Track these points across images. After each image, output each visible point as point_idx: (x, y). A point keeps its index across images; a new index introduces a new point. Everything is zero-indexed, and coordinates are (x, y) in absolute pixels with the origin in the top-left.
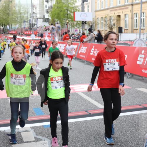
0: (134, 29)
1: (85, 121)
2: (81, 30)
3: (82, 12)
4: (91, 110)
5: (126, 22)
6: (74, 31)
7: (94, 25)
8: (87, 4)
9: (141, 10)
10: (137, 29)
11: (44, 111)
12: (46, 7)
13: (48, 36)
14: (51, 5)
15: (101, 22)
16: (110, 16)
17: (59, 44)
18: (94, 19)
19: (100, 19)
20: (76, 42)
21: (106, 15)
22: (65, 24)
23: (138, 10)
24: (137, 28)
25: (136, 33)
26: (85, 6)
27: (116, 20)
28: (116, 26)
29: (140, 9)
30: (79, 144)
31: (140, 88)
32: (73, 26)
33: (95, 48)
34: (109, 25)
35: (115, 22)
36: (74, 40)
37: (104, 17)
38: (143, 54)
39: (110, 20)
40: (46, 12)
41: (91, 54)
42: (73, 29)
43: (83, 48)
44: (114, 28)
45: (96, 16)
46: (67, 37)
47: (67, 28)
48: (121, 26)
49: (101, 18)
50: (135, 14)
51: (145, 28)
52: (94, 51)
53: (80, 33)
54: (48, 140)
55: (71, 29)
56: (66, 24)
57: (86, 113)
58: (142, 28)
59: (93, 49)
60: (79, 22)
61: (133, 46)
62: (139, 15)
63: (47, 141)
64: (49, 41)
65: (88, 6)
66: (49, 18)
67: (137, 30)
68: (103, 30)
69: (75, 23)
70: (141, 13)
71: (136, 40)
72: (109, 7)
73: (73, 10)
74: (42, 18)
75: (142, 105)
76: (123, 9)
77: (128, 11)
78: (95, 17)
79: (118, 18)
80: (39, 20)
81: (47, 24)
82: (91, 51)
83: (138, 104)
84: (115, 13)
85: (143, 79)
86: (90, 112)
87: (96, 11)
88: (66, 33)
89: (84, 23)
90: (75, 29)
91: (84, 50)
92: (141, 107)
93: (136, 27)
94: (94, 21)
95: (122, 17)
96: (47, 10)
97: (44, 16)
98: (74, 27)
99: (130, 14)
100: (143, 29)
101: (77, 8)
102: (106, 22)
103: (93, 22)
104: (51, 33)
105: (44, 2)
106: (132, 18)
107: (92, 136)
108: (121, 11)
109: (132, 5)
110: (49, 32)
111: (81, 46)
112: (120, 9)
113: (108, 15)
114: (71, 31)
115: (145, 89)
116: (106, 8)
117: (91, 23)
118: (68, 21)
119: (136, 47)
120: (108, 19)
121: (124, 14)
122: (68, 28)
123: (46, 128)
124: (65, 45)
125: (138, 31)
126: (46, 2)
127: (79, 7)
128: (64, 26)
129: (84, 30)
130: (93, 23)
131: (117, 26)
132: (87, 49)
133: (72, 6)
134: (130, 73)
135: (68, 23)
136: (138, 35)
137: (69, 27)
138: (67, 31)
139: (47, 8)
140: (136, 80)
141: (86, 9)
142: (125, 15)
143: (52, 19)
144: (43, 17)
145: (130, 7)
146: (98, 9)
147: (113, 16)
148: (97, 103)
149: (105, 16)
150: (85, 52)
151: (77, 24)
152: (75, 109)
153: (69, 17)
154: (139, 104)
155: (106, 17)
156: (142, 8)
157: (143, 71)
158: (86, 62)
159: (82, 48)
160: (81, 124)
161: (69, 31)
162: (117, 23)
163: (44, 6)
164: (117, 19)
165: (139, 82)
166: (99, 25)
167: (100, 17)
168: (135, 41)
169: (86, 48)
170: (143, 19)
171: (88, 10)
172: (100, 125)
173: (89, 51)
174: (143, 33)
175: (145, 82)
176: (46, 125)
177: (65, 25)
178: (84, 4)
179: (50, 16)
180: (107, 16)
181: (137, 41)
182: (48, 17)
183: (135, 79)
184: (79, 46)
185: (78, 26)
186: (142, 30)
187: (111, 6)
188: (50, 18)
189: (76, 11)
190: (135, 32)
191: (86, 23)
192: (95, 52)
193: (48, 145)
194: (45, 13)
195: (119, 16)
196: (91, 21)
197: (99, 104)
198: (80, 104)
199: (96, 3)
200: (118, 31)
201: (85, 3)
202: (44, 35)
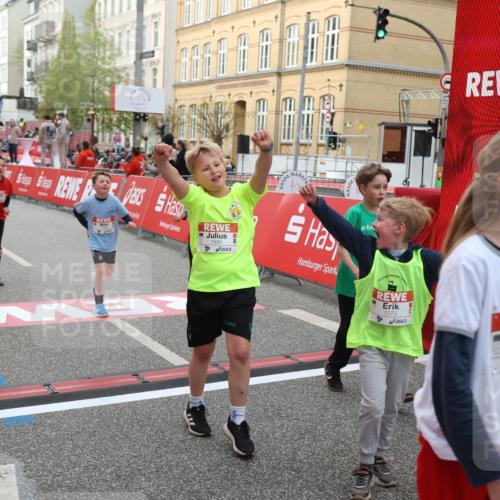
0: (282, 144)
1: (130, 404)
2: (131, 137)
3: (136, 88)
4: (150, 370)
5: (260, 120)
6: (110, 140)
7: (171, 126)
8: (152, 63)
9: (302, 92)
10: (291, 144)
11: (8, 376)
12: (29, 64)
13: (31, 153)
14: (44, 58)
15: (189, 117)
16: (217, 104)
17: (62, 178)
18: (170, 108)
19: (187, 109)
20: (115, 172)
21: (204, 98)
22: (85, 118)
23: (295, 91)
24: (291, 141)
25: (287, 154)
26: (144, 68)
27: (232, 116)
28: (231, 132)
29: (298, 88)
30: (109, 471)
31: (289, 308)
32: (108, 127)
33: (168, 193)
34: (214, 127)
35: (228, 119)
36: (110, 167)
37: (199, 103)
38: (301, 215)
39: (216, 113)
40: (29, 80)
41: (158, 209)
42: (107, 135)
43: (133, 192)
44: (226, 136)
45: (176, 100)
46: (89, 158)
47: (89, 131)
48: (247, 133)
49: (191, 106)
50: (285, 100)
51: (311, 141)
52: (166, 201)
53: (128, 146)
54: (17, 462)
55: (100, 134)
56: (89, 120)
57: (135, 379)
58: (302, 141)
59: (163, 196)
60: (125, 115)
61: (278, 190)
62: (297, 104)
63: (12, 466)
64: (33, 165)
65: (155, 70)
66: (36, 99)
67: (290, 147)
68: (194, 142)
69: (115, 118)
70: (303, 99)
71: (285, 175)
72: (214, 77)
73: (111, 77)
74: (17, 98)
75: (292, 356)
76: (254, 84)
77: (265, 91)
78: (173, 102)
79: (240, 111)
80: (5, 101)
81: (29, 116)
82: (156, 200)
83: (282, 355)
84: (229, 95)
85: (300, 284)
86: (147, 378)
87: (176, 86)
88: (86, 145)
89: (140, 118)
90: (114, 136)
91: (137, 198)
92: (288, 361)
93: (289, 137)
94: (169, 113)
95: (250, 107)
96: (32, 73)
97: (22, 91)
98: (111, 129)
99: (271, 101)
100: (305, 145)
101: (123, 75)
102: (204, 118)
103: (169, 116)
104: (41, 142)
105: (22, 48)
106: (278, 112)
107: (148, 447)
108: (247, 90)
109: (279, 74)
110: (37, 139)
111: (127, 187)
112: (244, 85)
113: (210, 100)
114: (103, 140)
115: (303, 312)
116: (207, 78)
117: (162, 120)
118: (95, 110)
119: (283, 195)
120: (211, 109)
121: (255, 98)
122: (93, 131)
123: (12, 428)
124: (80, 180)
125: (292, 149)
126: (28, 49)
127: (128, 71)
128: (81, 125)
129: (138, 138)
130: (168, 120)
131: (234, 133)
132: (145, 195)
133: (107, 67)
134: (266, 268)
135: (93, 115)
136: (291, 162)
137: (95, 129)
138: (88, 139)
139: (33, 69)
140: (279, 287)
141: (148, 78)
142: (259, 101)
143: (46, 100)
144: (18, 95)
145: (273, 80)
146: (183, 81)
147: (226, 103)
148: (168, 351)
149: (201, 102)
150: (139, 204)
151: (119, 121)
152: (102, 368)
153: (98, 97)
154: (285, 352)
155: (205, 105)
156: (305, 86)
157: (302, 262)
158: (143, 231)
159: (131, 190)
160: (117, 411)
161: (95, 140)
162: (235, 125)
163: (23, 62)
164: (235, 113)
165: (288, 293)
166: (185, 128)
167: (188, 104)
168: (282, 178)
169: (144, 191)
170: (308, 115)
171: (155, 80)
172: (172, 415)
173: (150, 199)
174: (306, 155)
175: (304, 292)
176: (11, 418)
177: (85, 123)
178: (142, 65)
179: (41, 92)
180: (207, 101)
181: (288, 176)
182: (33, 96)
183: (278, 283)
184: (122, 187)
185: (123, 126)
186: (302, 148)
187: (221, 75)
188: (41, 99)
189: (119, 83)
190: (283, 152)
191: (145, 120)
192: (169, 203)
193: (14, 478)
194: (26, 83)
195: (242, 104)
196: (161, 114)
197: (173, 353)
198: (117, 353)
199: (178, 61)
200: (236, 146)
201: (144, 60)
202: (19, 148)
